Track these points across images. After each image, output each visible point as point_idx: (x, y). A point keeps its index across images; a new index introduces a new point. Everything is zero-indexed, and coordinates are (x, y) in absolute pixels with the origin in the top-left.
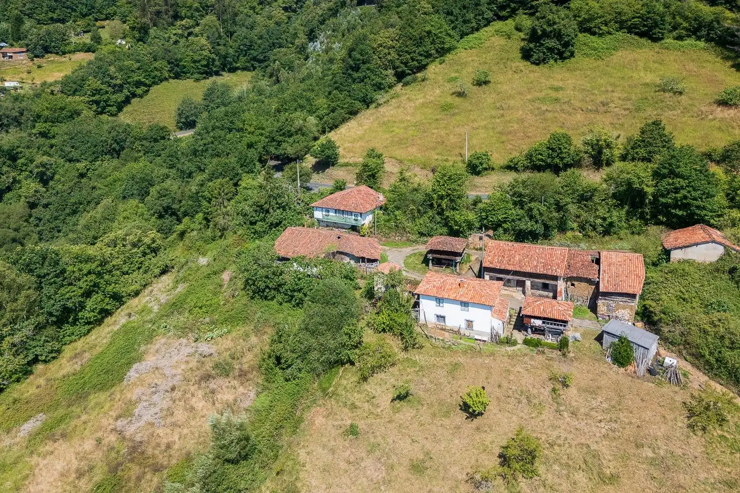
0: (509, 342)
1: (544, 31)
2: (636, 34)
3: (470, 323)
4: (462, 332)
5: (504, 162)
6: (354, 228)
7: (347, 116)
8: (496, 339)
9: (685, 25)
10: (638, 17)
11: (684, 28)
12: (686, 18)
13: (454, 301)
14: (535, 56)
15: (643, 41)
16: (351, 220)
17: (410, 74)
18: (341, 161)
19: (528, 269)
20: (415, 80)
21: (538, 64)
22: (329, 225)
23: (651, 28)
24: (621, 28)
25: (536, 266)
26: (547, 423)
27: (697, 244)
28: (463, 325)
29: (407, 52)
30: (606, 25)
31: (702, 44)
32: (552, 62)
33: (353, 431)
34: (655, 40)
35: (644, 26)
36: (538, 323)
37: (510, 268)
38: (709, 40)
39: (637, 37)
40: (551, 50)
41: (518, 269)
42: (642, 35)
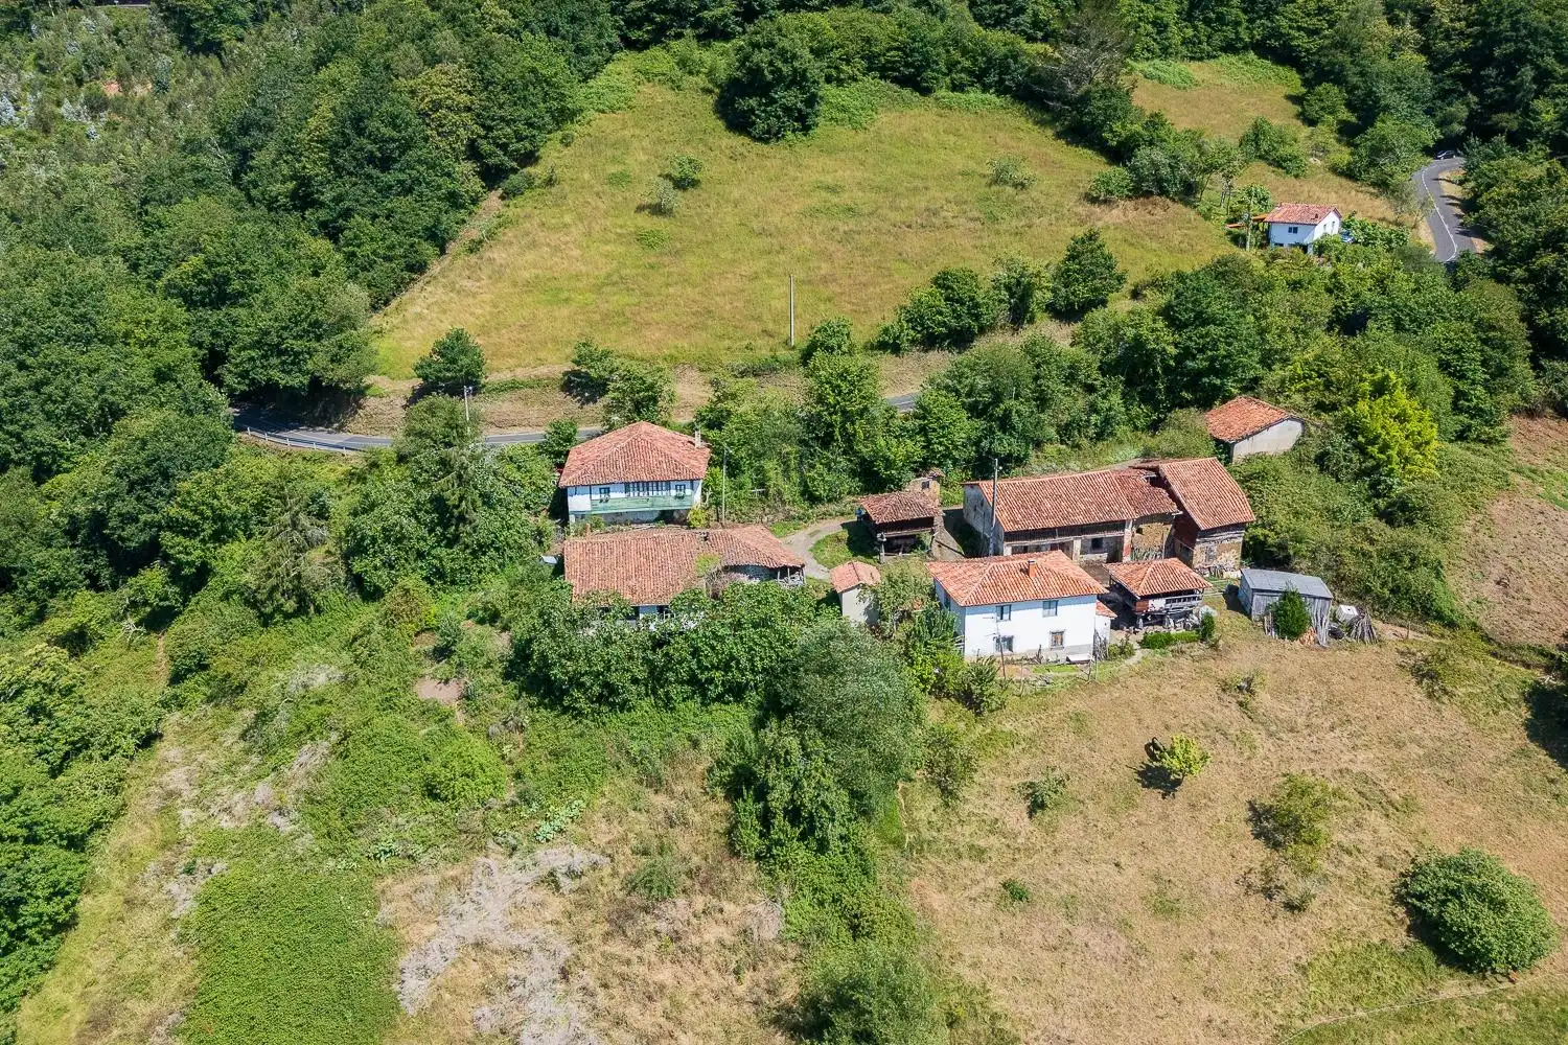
0: (1124, 651)
1: (776, 71)
2: (895, 80)
3: (1058, 637)
4: (1046, 655)
5: (874, 335)
6: (666, 517)
7: (406, 275)
8: (1104, 653)
9: (967, 64)
10: (897, 49)
11: (964, 70)
12: (965, 52)
13: (1027, 603)
14: (761, 126)
15: (906, 92)
16: (667, 499)
17: (515, 171)
18: (491, 378)
19: (1080, 520)
20: (530, 182)
21: (766, 141)
22: (617, 520)
23: (920, 69)
24: (870, 69)
25: (1088, 511)
26: (1274, 759)
27: (1268, 427)
28: (1046, 643)
29: (502, 119)
30: (848, 62)
31: (991, 97)
32: (790, 135)
33: (1014, 893)
34: (926, 91)
35: (907, 65)
36: (1158, 604)
37: (1051, 524)
38: (1002, 90)
39: (896, 87)
40: (787, 110)
41: (1065, 523)
42: (903, 82)
